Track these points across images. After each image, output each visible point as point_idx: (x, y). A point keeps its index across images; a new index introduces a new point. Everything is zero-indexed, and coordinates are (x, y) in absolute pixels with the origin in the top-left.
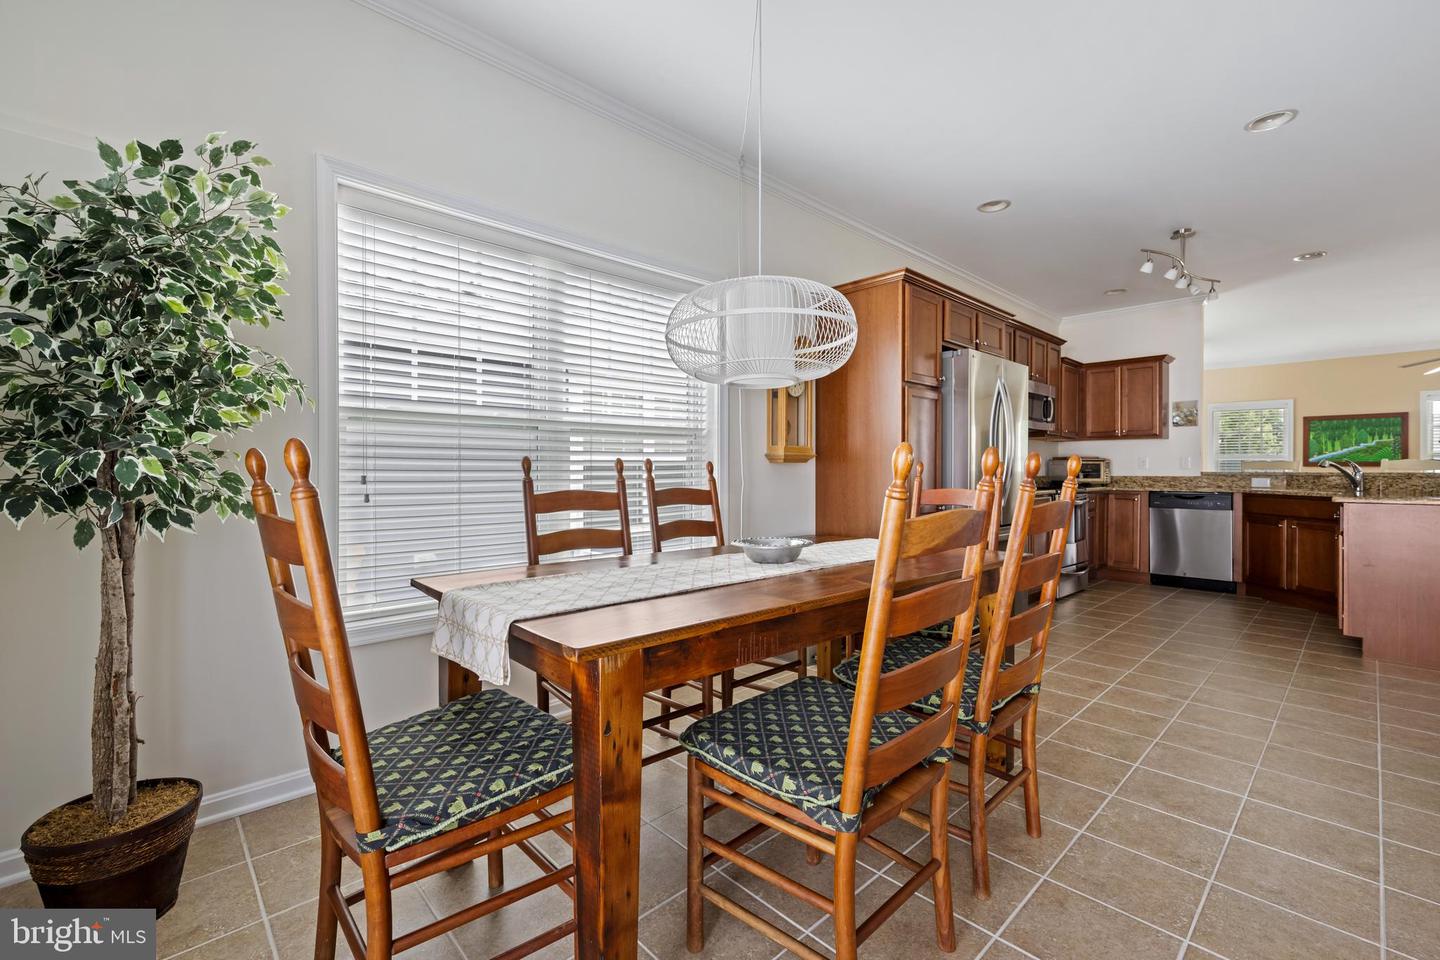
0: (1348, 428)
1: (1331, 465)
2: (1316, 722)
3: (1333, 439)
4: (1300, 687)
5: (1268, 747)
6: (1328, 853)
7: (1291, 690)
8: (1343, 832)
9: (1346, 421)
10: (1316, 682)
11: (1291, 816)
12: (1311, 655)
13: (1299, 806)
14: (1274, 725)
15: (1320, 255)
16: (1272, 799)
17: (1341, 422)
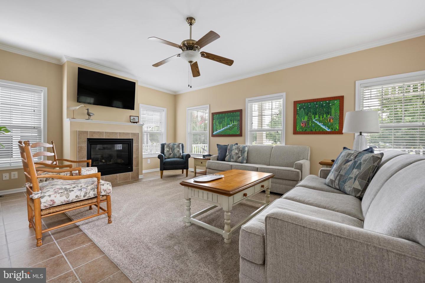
3: (220, 123)
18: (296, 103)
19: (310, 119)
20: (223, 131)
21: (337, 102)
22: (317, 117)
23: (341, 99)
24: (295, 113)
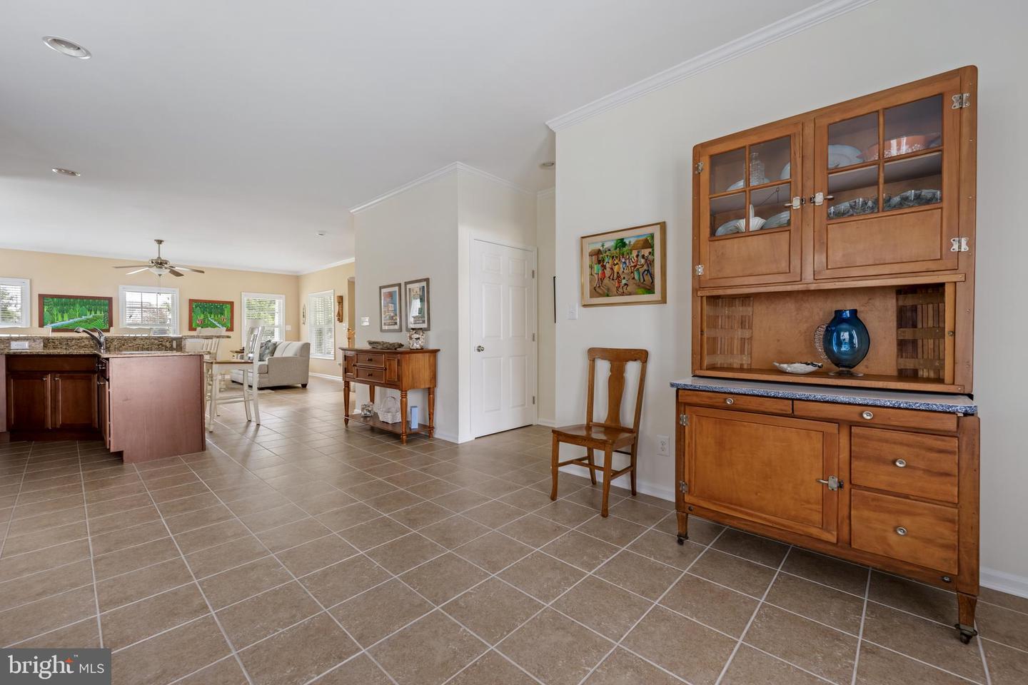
0: (74, 304)
1: (84, 331)
2: (118, 523)
3: (62, 312)
4: (93, 502)
5: (95, 561)
6: (176, 615)
7: (88, 507)
8: (175, 593)
9: (72, 300)
10: (103, 493)
11: (139, 605)
12: (89, 475)
13: (141, 594)
14: (90, 541)
15: (73, 173)
16: (120, 602)
17: (68, 300)
18: (191, 301)
19: (206, 317)
20: (71, 324)
21: (229, 306)
22: (212, 316)
23: (232, 304)
24: (191, 310)
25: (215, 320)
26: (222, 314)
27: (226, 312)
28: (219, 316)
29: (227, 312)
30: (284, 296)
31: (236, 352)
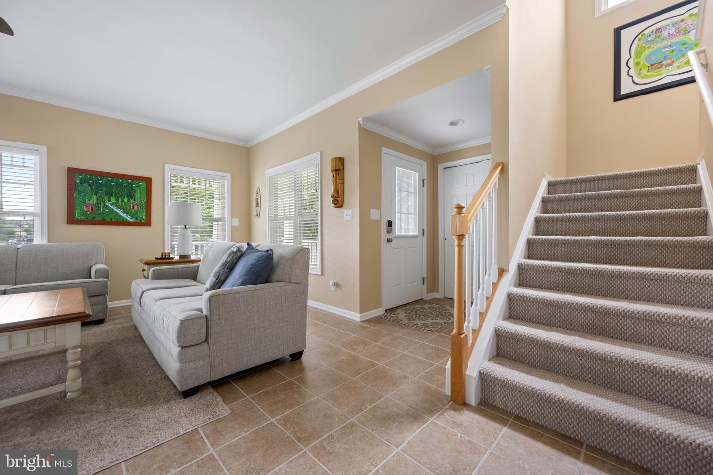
18: (71, 171)
19: (100, 201)
21: (142, 184)
22: (113, 200)
23: (148, 181)
24: (72, 188)
25: (118, 207)
26: (131, 196)
27: (137, 195)
28: (126, 200)
29: (140, 194)
30: (229, 175)
31: (147, 263)
